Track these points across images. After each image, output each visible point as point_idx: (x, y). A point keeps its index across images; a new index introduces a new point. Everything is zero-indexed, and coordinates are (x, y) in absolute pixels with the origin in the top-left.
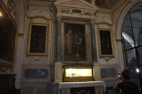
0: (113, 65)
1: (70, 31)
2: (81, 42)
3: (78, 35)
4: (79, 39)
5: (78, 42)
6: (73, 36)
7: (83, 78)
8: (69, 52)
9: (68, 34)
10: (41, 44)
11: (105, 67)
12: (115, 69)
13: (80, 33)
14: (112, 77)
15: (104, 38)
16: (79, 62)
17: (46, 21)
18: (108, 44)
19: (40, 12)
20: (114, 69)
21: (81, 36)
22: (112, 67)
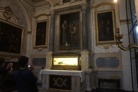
0: (114, 53)
1: (65, 21)
2: (75, 31)
3: (73, 24)
4: (73, 28)
5: (72, 30)
6: (67, 26)
7: (69, 67)
8: (63, 42)
9: (63, 25)
10: (43, 38)
11: (103, 56)
12: (117, 58)
13: (74, 22)
14: (112, 67)
15: (102, 22)
16: (71, 51)
17: (47, 17)
18: (108, 28)
19: (43, 10)
20: (115, 58)
21: (76, 25)
22: (113, 56)
